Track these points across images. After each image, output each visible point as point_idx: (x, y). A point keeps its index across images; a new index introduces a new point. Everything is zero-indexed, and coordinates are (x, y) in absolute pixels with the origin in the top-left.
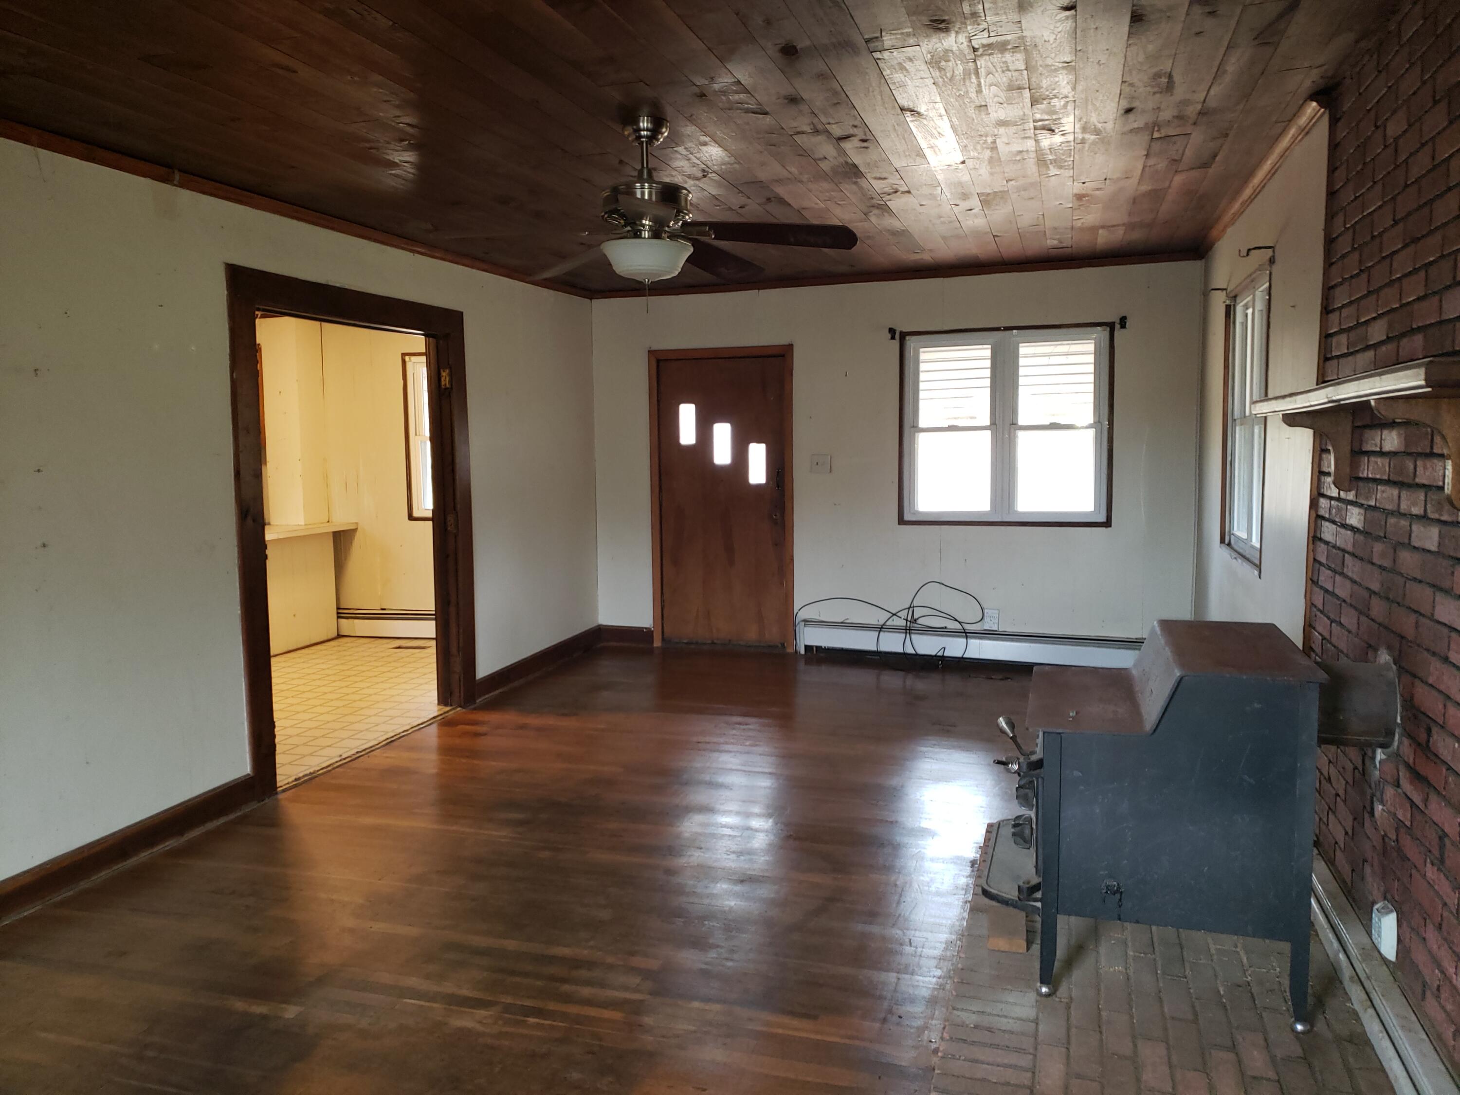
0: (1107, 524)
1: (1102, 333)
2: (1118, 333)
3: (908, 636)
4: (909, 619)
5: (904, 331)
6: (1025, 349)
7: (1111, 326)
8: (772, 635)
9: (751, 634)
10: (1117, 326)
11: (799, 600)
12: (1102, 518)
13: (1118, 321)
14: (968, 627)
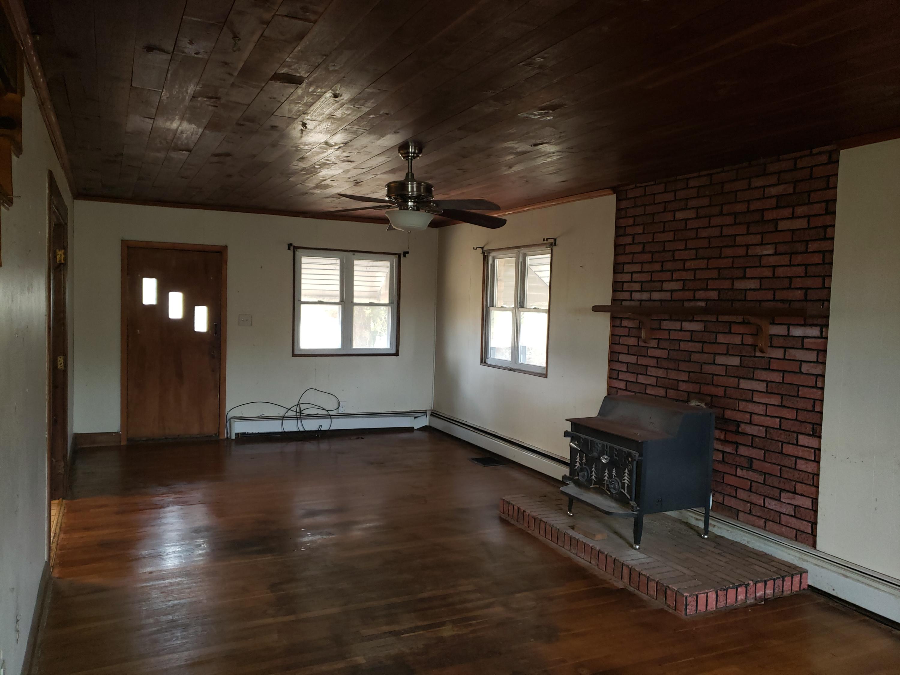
0: (397, 354)
1: (395, 259)
2: (402, 259)
3: (299, 421)
4: (298, 411)
5: (296, 246)
6: (356, 262)
7: (399, 256)
8: (209, 429)
9: (195, 430)
10: (402, 256)
11: (228, 405)
12: (394, 351)
13: (402, 253)
14: (331, 413)
